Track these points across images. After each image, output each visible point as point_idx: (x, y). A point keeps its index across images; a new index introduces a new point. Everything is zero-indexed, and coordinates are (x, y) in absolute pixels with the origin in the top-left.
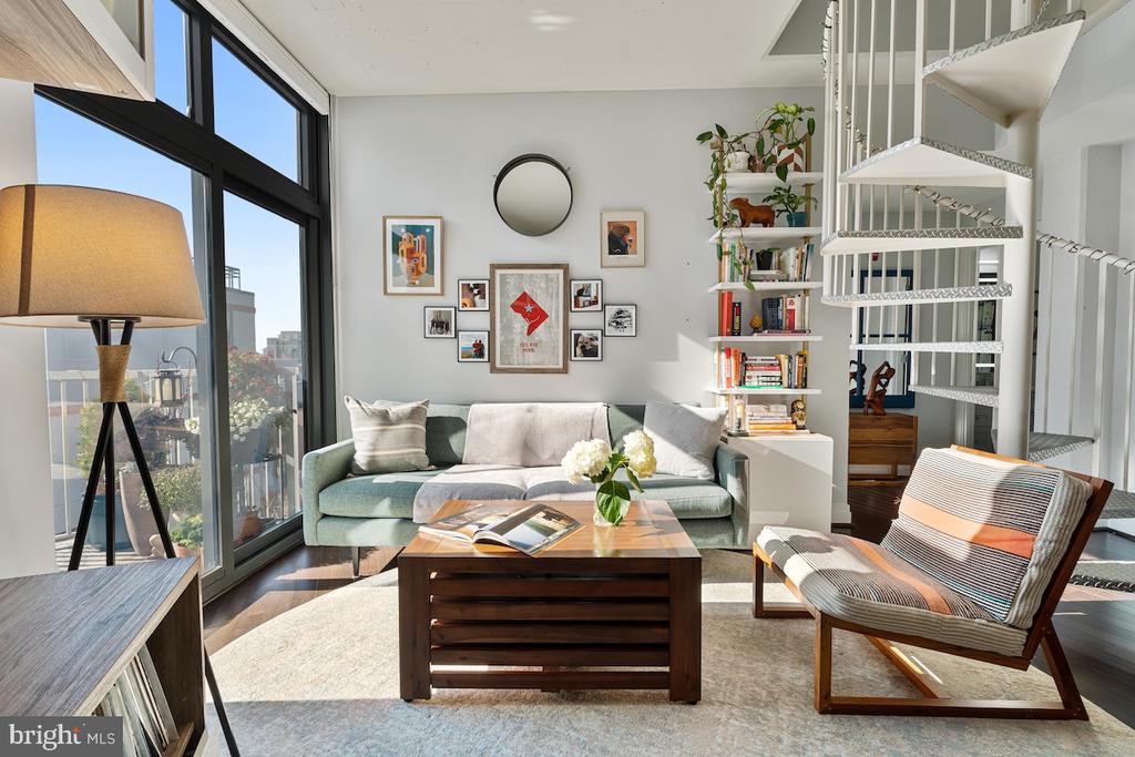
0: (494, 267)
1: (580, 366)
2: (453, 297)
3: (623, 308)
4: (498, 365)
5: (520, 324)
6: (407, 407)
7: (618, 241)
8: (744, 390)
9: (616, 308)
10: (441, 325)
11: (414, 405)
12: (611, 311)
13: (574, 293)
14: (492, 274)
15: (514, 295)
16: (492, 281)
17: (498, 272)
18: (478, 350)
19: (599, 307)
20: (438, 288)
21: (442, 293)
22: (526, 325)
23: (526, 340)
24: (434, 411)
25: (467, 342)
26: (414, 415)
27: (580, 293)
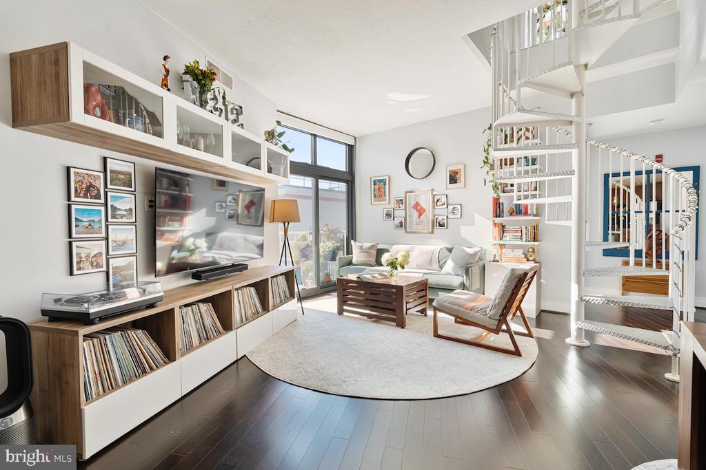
0: (406, 192)
1: (438, 230)
2: (393, 205)
3: (456, 206)
4: (408, 230)
5: (415, 214)
6: (369, 245)
7: (453, 179)
8: (502, 242)
9: (453, 207)
10: (388, 215)
11: (372, 244)
12: (451, 208)
13: (436, 201)
14: (406, 195)
15: (413, 203)
16: (405, 198)
17: (408, 194)
18: (401, 225)
19: (445, 206)
20: (387, 202)
21: (389, 203)
22: (418, 214)
23: (418, 220)
24: (380, 247)
25: (397, 221)
26: (372, 247)
27: (438, 201)
